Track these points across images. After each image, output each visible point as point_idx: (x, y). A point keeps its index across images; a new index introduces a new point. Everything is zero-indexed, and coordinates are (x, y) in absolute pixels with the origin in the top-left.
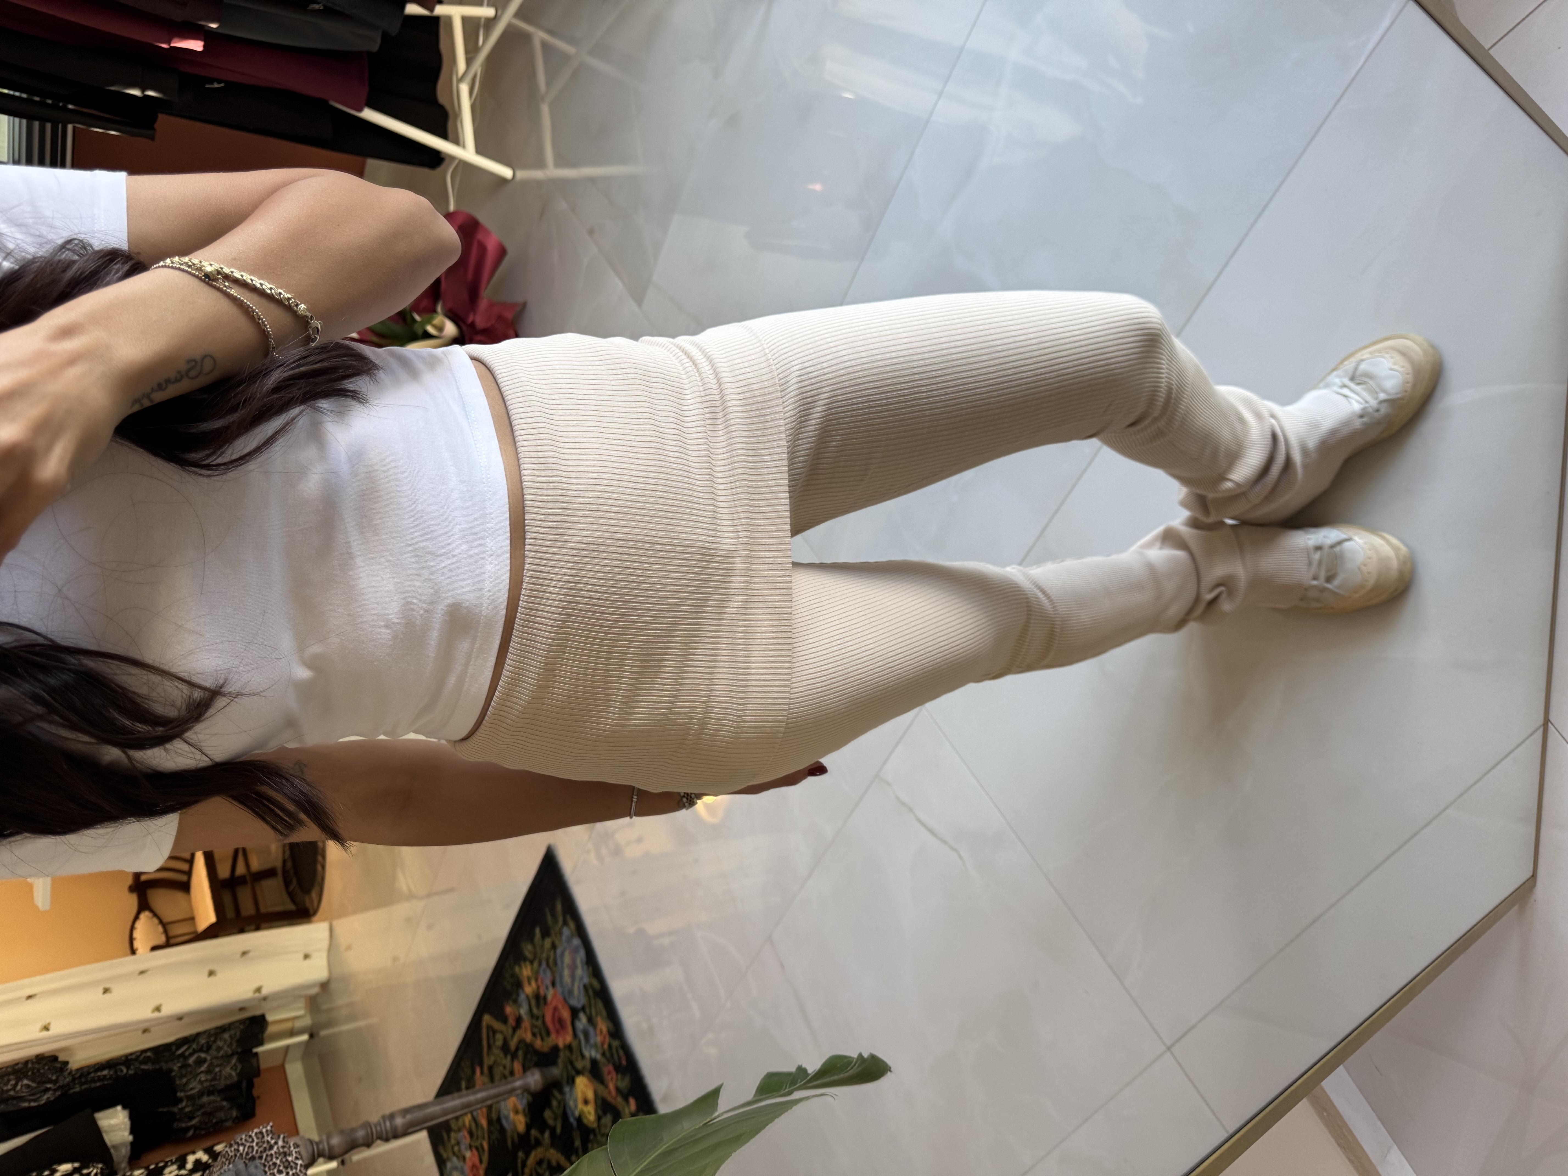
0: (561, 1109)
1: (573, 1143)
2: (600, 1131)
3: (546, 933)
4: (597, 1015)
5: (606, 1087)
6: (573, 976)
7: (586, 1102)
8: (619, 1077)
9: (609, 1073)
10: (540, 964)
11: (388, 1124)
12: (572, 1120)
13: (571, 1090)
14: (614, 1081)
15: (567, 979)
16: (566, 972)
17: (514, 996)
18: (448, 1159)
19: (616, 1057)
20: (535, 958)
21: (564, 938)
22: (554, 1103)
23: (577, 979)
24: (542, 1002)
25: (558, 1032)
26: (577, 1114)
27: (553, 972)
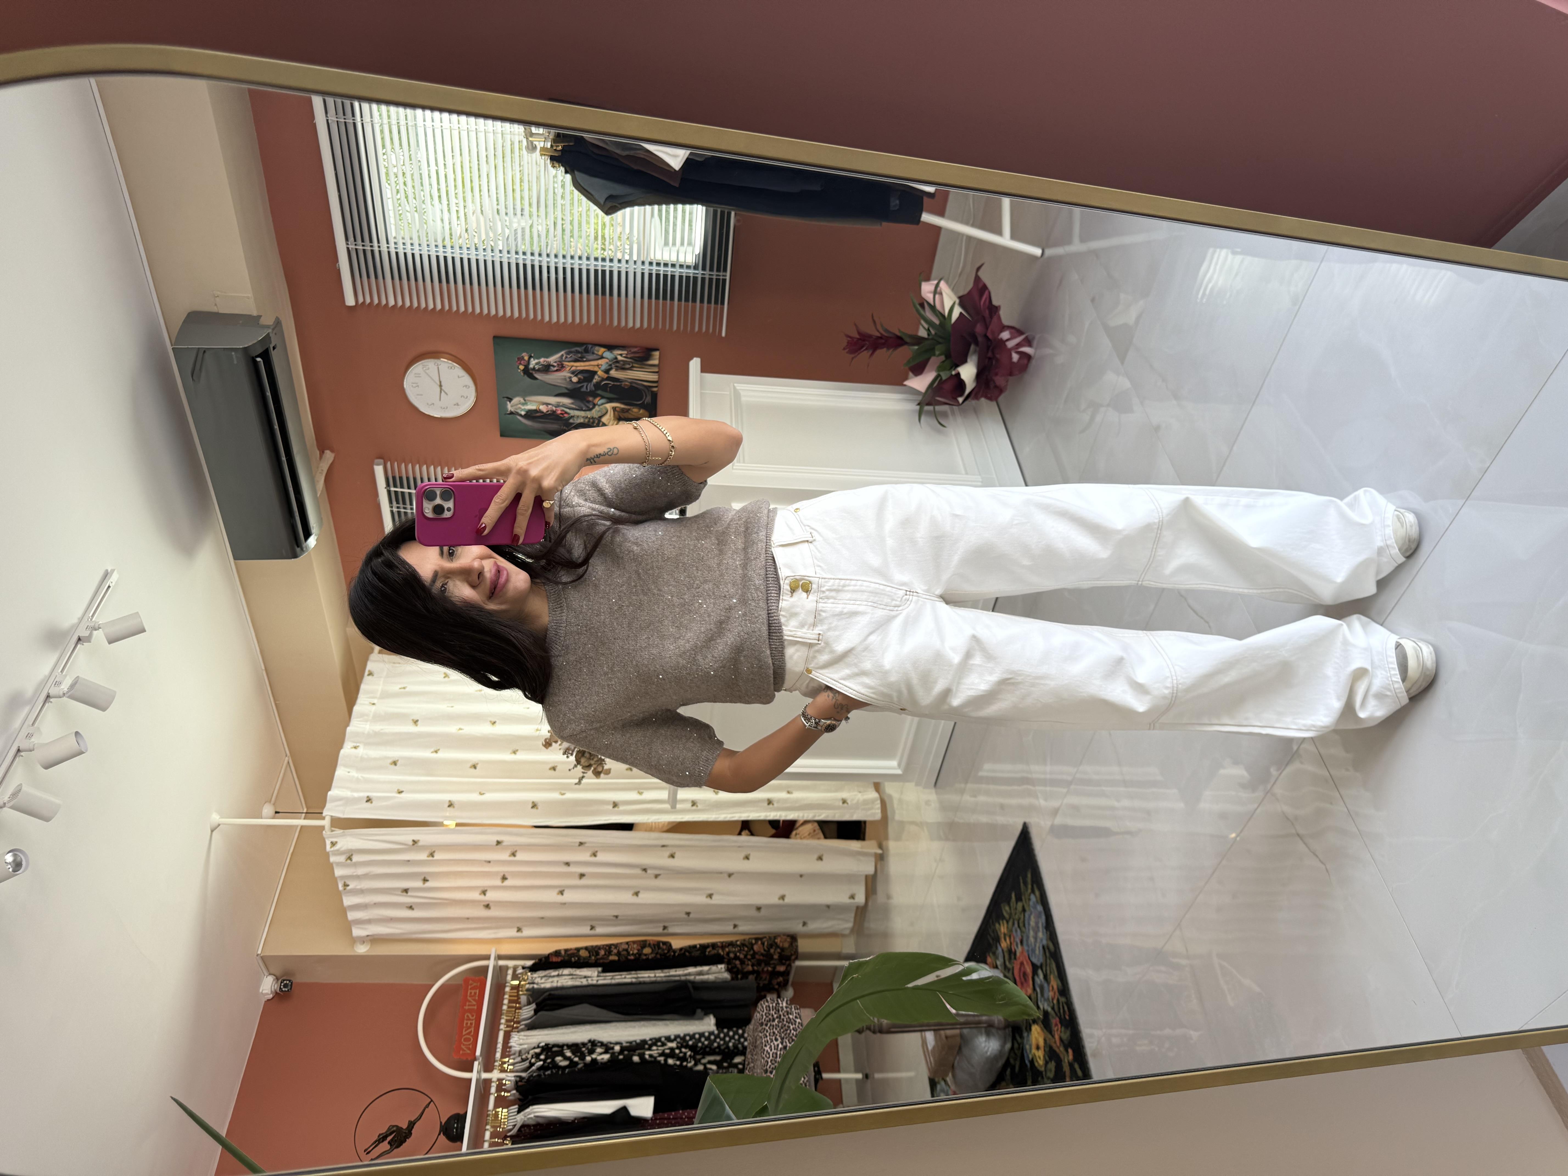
0: (1021, 1051)
2: (1046, 1076)
3: (1019, 899)
4: (1050, 972)
5: (1053, 1036)
6: (1036, 938)
7: (1038, 1048)
8: (1063, 1028)
9: (1056, 1025)
10: (1013, 924)
12: (1027, 1062)
13: (1028, 1036)
14: (1059, 1032)
15: (1031, 938)
16: (1032, 933)
17: (994, 949)
18: (939, 1083)
19: (1062, 1011)
20: (1010, 918)
21: (1031, 903)
23: (1039, 940)
24: (1013, 957)
25: (1022, 984)
26: (1030, 1057)
27: (1022, 931)
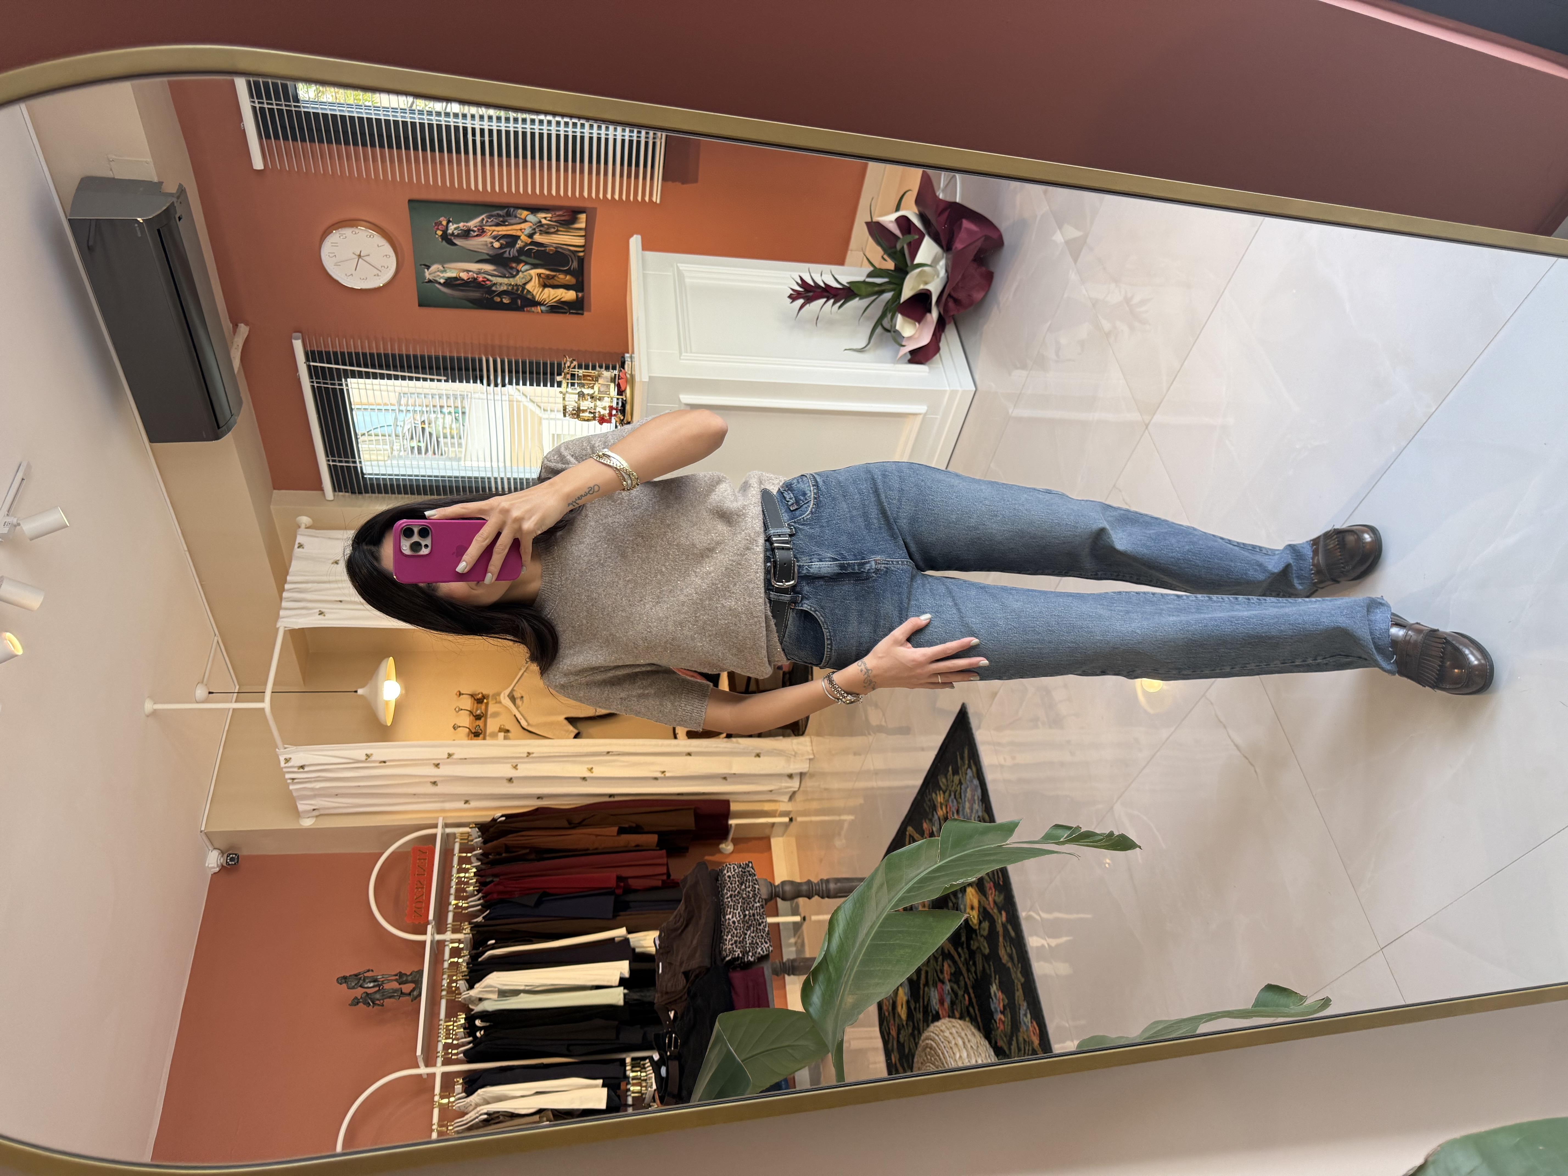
1: (960, 938)
3: (956, 772)
5: (987, 899)
7: (972, 908)
8: (997, 893)
9: (990, 888)
10: (950, 795)
11: (824, 886)
13: (963, 897)
14: (993, 896)
15: (967, 810)
17: (930, 816)
20: (947, 789)
21: (967, 777)
22: (951, 904)
27: (958, 803)
